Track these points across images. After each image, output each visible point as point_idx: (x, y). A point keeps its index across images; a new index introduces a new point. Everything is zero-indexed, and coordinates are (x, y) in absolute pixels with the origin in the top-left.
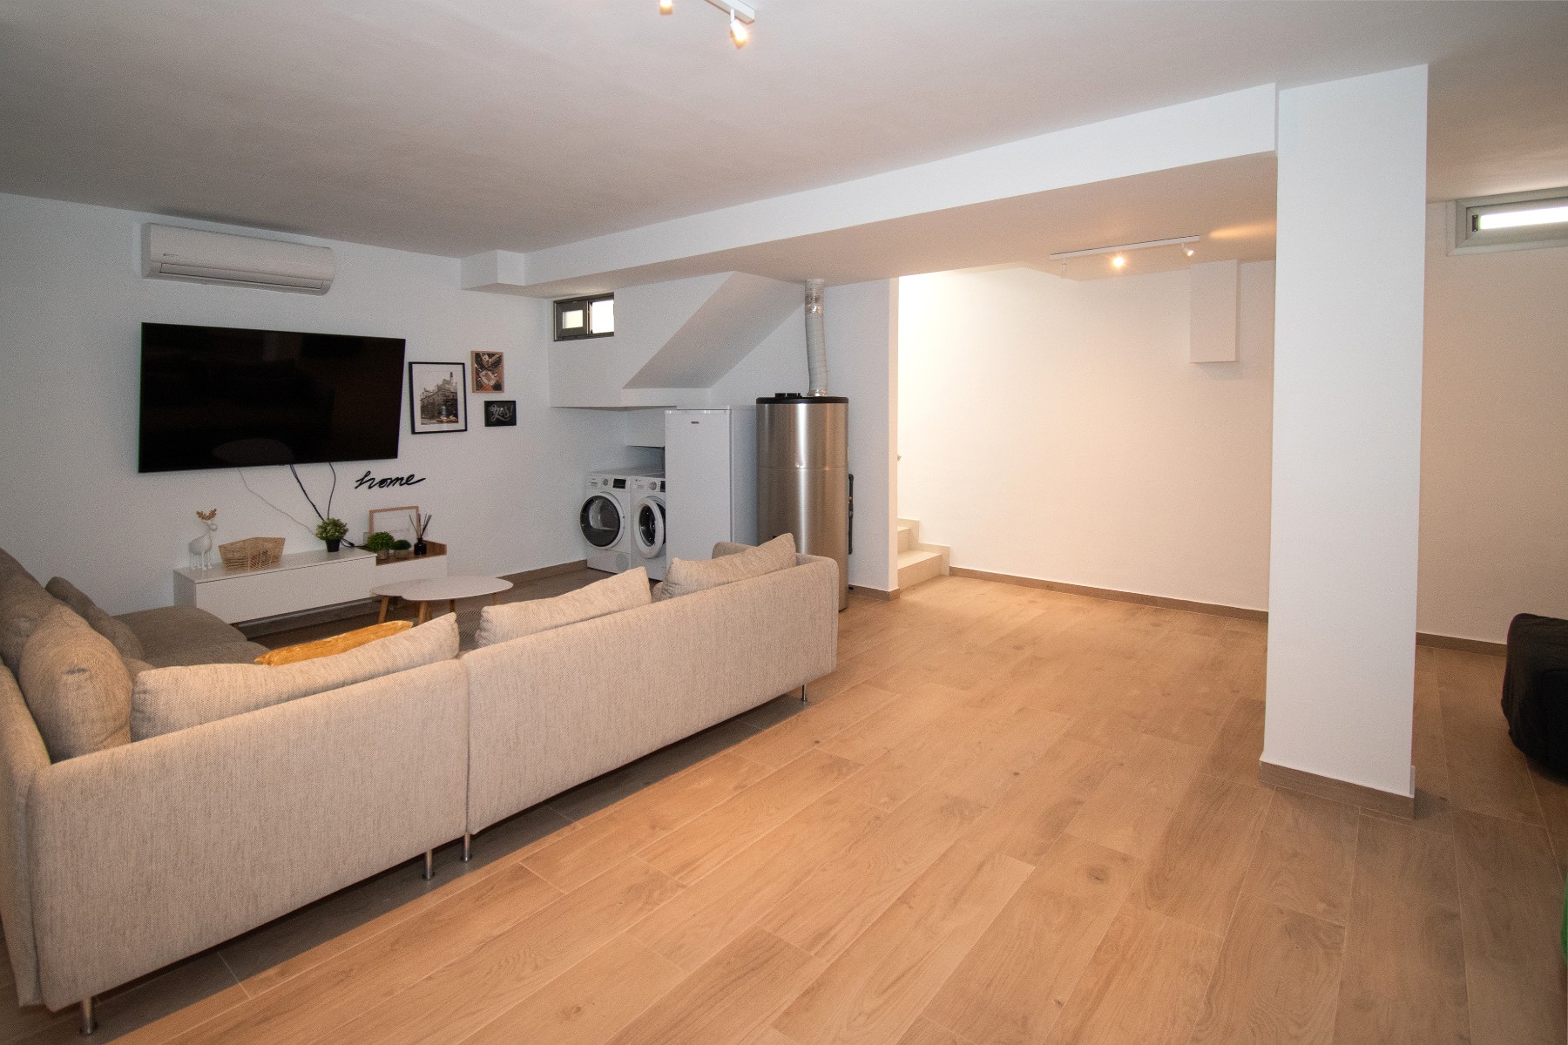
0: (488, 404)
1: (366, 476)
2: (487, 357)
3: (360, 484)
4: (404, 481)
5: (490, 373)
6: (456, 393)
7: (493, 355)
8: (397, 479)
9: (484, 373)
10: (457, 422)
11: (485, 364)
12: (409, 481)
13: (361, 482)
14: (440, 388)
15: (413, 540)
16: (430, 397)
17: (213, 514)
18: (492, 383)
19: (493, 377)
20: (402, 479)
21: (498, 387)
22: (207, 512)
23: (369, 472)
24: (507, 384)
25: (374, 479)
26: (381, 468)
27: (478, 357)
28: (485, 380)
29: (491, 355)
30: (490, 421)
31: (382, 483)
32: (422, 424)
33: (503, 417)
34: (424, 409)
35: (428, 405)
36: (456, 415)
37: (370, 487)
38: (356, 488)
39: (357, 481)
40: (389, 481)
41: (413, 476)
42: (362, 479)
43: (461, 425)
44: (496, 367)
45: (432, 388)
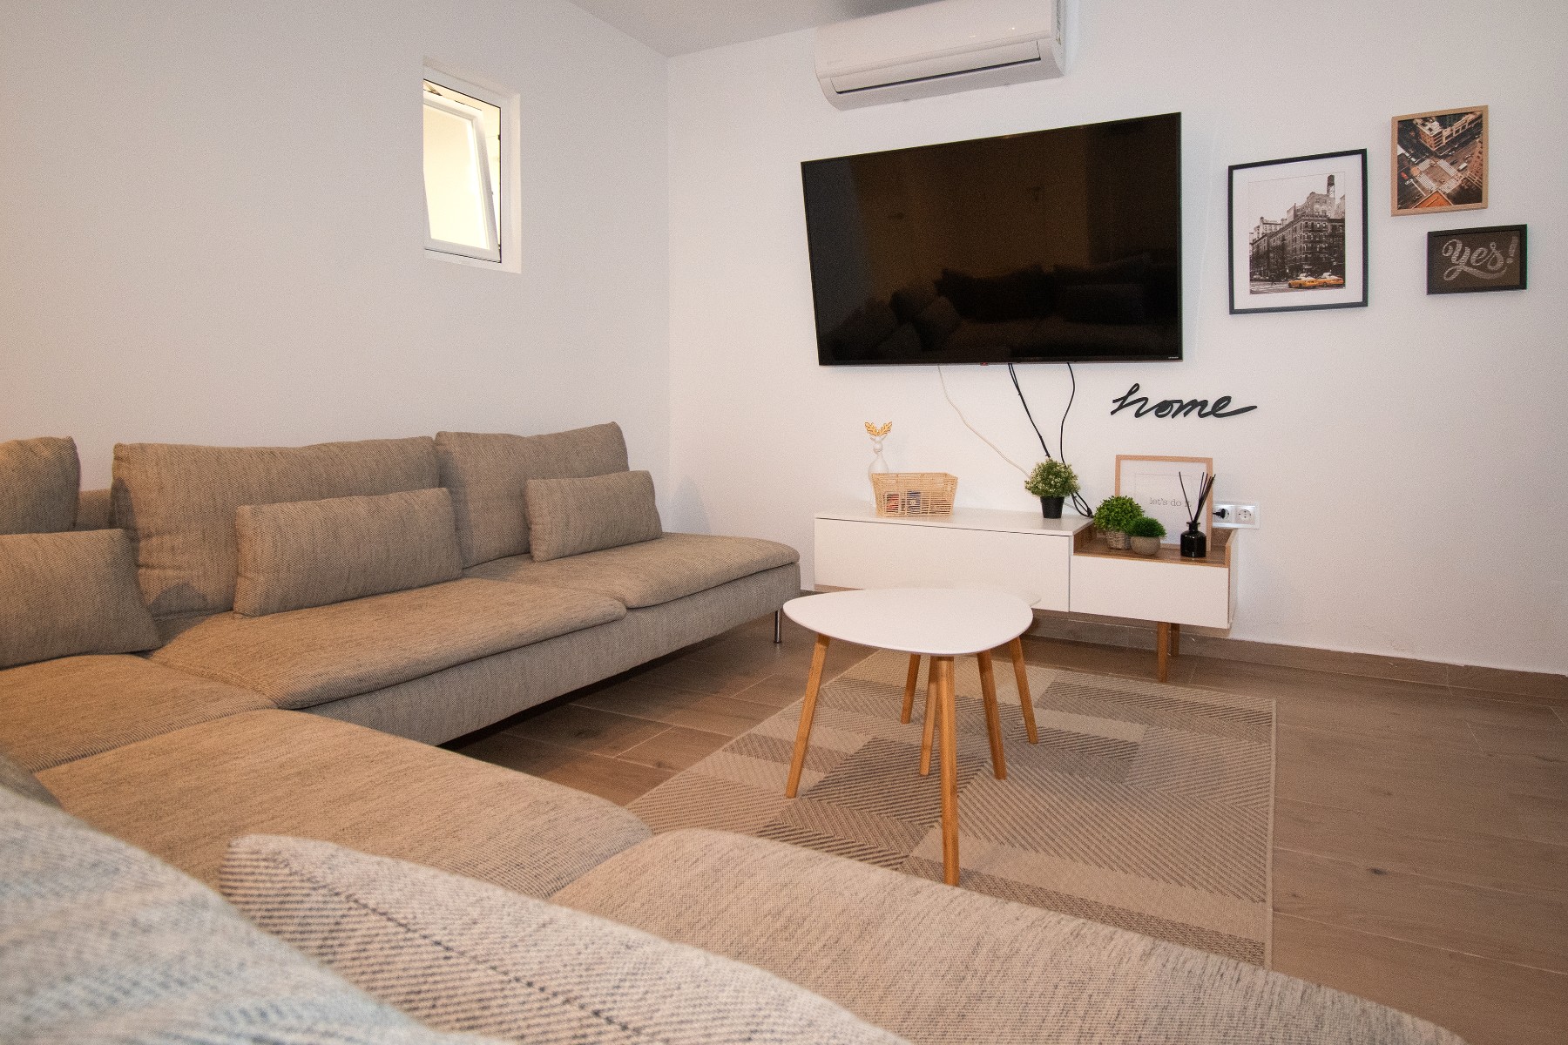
0: (1437, 241)
1: (1131, 393)
2: (1436, 126)
3: (1121, 407)
4: (1208, 409)
5: (1443, 164)
6: (1343, 220)
7: (1458, 116)
8: (1194, 404)
9: (1426, 164)
10: (1341, 285)
11: (1430, 143)
12: (1220, 408)
13: (1122, 403)
14: (1298, 214)
15: (1174, 527)
16: (1277, 233)
17: (887, 429)
18: (1451, 186)
19: (1452, 171)
20: (1204, 403)
21: (1470, 194)
22: (879, 426)
23: (1136, 387)
24: (1495, 187)
25: (1146, 399)
26: (1156, 379)
27: (1407, 130)
28: (1427, 183)
29: (1445, 119)
30: (1440, 281)
31: (1163, 408)
32: (1252, 292)
33: (1483, 268)
34: (1257, 260)
35: (1268, 252)
36: (1340, 270)
37: (1138, 415)
38: (1113, 413)
39: (1115, 401)
40: (1176, 406)
41: (1228, 399)
42: (1125, 398)
43: (1352, 292)
44: (1466, 143)
45: (1279, 213)
